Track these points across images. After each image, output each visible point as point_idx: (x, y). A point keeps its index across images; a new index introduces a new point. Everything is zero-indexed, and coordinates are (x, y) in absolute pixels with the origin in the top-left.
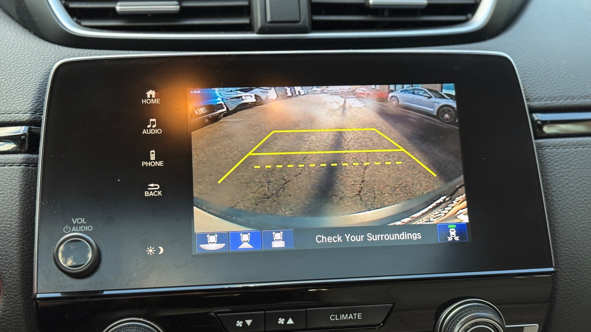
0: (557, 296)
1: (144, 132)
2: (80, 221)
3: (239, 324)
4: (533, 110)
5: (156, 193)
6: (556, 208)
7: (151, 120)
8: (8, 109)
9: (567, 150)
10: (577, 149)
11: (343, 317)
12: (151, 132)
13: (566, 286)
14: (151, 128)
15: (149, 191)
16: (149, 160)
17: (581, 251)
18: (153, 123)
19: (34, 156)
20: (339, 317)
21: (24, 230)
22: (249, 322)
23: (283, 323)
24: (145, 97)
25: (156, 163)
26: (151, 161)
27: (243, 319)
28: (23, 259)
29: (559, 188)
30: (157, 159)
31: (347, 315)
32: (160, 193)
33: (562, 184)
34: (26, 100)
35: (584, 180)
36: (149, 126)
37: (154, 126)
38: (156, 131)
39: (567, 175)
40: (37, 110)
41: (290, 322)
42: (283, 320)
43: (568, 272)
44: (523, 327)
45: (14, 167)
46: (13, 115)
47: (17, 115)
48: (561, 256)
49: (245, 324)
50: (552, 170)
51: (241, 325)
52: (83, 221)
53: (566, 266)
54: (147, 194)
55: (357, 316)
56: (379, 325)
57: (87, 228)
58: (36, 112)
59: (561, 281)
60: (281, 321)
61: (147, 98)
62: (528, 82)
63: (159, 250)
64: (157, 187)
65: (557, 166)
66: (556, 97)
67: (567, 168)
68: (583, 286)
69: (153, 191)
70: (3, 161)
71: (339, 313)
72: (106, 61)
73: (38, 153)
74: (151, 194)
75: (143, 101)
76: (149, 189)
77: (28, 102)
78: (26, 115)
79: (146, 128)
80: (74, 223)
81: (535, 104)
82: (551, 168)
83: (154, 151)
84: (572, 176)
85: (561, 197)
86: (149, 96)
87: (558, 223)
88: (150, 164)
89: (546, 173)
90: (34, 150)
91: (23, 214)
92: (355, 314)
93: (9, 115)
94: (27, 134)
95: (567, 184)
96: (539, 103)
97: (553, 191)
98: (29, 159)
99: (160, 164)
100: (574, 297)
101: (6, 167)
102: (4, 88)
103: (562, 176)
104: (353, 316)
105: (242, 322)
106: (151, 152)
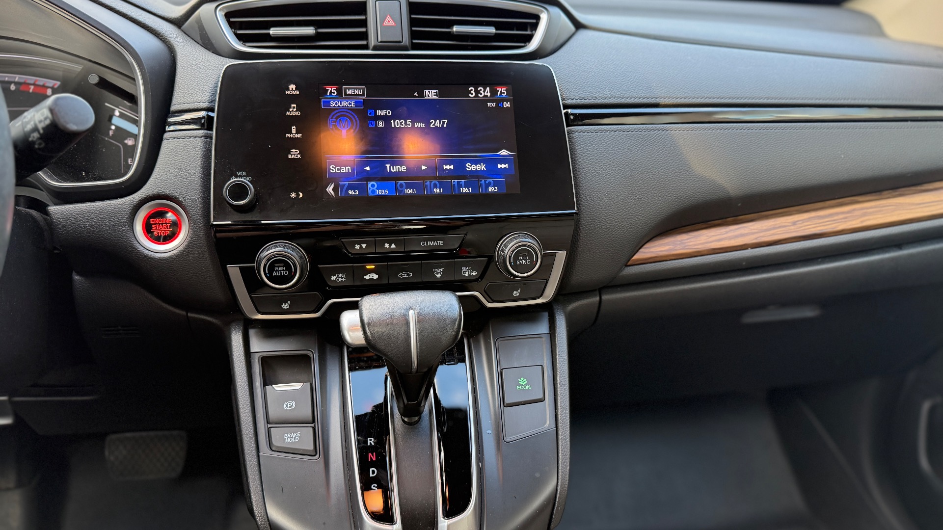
0: (581, 234)
1: (288, 113)
2: (242, 173)
3: (357, 247)
4: (566, 107)
5: (296, 156)
6: (581, 173)
7: (293, 105)
8: (192, 100)
9: (590, 134)
10: (597, 134)
11: (430, 243)
12: (293, 114)
13: (587, 227)
14: (293, 111)
15: (292, 154)
16: (291, 133)
17: (598, 203)
18: (294, 108)
19: (211, 132)
20: (427, 244)
21: (204, 182)
22: (364, 246)
23: (388, 247)
24: (288, 89)
25: (296, 136)
26: (293, 134)
27: (360, 243)
28: (204, 202)
29: (583, 160)
30: (297, 133)
31: (433, 242)
32: (299, 156)
33: (586, 157)
34: (205, 93)
35: (601, 154)
36: (291, 110)
37: (295, 110)
38: (296, 113)
39: (589, 151)
40: (213, 101)
41: (393, 246)
42: (388, 245)
43: (588, 217)
44: (556, 253)
45: (197, 139)
46: (196, 103)
47: (199, 104)
48: (584, 206)
49: (361, 247)
50: (579, 147)
51: (359, 248)
52: (245, 173)
53: (587, 213)
54: (290, 156)
55: (440, 243)
56: (456, 249)
57: (248, 179)
58: (212, 102)
59: (583, 224)
60: (387, 246)
61: (289, 90)
62: (564, 87)
63: (299, 195)
64: (297, 152)
65: (582, 145)
66: (584, 98)
67: (589, 146)
68: (599, 227)
69: (294, 154)
70: (189, 135)
71: (427, 240)
72: (260, 64)
73: (212, 131)
74: (293, 157)
75: (286, 92)
76: (291, 153)
77: (206, 95)
78: (205, 104)
79: (289, 111)
80: (239, 175)
81: (569, 102)
82: (578, 146)
83: (295, 127)
84: (593, 152)
85: (585, 166)
86: (291, 89)
87: (582, 184)
88: (292, 136)
89: (575, 149)
90: (210, 128)
91: (203, 171)
92: (438, 242)
93: (193, 104)
94: (206, 117)
95: (589, 157)
96: (572, 101)
97: (579, 162)
98: (207, 134)
99: (299, 136)
100: (593, 235)
101: (191, 139)
102: (190, 86)
103: (586, 152)
104: (437, 243)
105: (359, 246)
106: (293, 127)
